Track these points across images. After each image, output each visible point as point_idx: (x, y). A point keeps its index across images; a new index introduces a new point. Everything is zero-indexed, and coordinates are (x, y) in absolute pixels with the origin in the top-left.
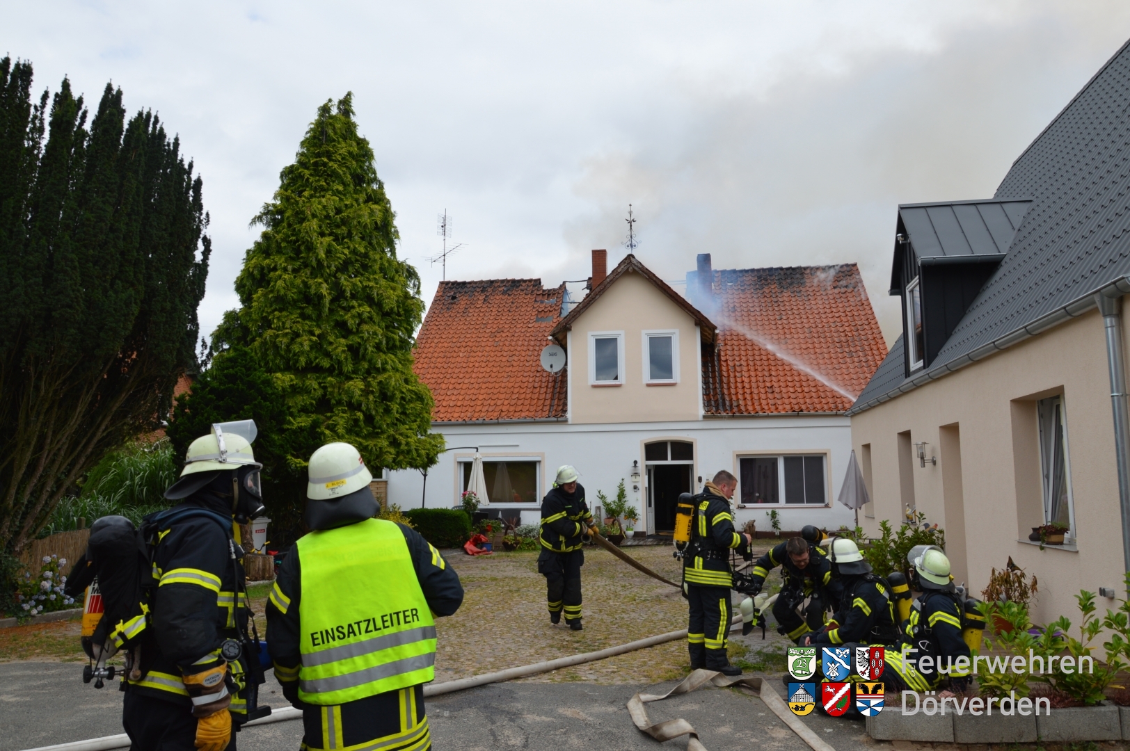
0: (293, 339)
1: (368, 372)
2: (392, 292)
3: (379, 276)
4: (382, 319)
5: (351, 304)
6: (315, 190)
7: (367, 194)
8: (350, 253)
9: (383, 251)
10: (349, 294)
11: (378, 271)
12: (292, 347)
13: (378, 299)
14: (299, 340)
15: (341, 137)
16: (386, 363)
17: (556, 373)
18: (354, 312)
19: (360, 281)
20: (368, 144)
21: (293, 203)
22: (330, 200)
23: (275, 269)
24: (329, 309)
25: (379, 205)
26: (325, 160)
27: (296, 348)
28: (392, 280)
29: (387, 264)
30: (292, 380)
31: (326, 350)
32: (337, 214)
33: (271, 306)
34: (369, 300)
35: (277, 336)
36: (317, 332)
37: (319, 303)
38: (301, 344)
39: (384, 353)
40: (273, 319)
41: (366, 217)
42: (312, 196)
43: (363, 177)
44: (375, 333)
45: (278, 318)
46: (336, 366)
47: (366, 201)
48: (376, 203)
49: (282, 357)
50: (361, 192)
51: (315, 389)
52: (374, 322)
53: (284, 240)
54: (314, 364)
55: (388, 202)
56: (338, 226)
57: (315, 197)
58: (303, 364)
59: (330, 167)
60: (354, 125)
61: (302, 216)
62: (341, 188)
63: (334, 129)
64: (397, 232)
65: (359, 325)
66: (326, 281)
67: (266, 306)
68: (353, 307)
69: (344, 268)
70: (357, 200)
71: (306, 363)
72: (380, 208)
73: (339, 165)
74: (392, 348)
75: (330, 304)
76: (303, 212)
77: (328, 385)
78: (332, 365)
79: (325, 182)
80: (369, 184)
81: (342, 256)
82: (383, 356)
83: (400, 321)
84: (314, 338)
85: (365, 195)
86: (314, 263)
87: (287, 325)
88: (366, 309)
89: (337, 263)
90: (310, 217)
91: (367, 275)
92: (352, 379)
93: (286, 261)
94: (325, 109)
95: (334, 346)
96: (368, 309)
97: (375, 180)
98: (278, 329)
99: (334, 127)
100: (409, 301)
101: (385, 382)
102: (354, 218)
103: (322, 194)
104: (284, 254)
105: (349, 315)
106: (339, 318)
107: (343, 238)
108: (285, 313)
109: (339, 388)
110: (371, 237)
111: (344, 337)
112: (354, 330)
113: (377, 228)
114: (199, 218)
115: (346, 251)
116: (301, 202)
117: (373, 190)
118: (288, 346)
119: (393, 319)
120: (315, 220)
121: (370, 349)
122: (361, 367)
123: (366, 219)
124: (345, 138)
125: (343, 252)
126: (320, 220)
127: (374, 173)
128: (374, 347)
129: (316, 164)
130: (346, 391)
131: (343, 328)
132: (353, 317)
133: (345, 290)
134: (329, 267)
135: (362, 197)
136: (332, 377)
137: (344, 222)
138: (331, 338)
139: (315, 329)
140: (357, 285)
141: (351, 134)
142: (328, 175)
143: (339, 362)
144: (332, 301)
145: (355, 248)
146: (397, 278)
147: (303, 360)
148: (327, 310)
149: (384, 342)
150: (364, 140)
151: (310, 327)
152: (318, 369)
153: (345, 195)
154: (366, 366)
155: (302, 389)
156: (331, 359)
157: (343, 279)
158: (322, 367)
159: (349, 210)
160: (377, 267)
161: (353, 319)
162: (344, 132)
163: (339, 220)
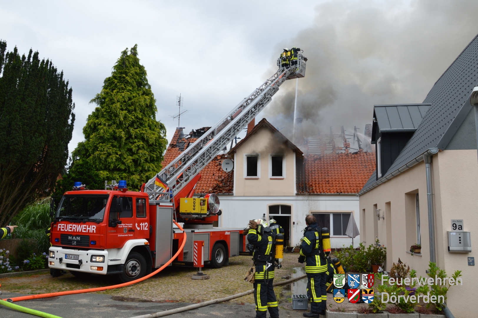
0: (108, 156)
1: (141, 171)
2: (153, 135)
3: (147, 128)
4: (148, 148)
5: (135, 141)
6: (119, 89)
7: (143, 91)
8: (135, 118)
9: (150, 117)
10: (134, 137)
11: (147, 126)
12: (108, 159)
13: (147, 139)
14: (111, 156)
15: (132, 65)
16: (150, 167)
17: (229, 172)
18: (136, 144)
19: (139, 131)
20: (144, 68)
21: (110, 95)
22: (126, 94)
23: (100, 124)
24: (125, 143)
25: (149, 96)
26: (124, 75)
27: (109, 160)
28: (153, 130)
29: (151, 123)
30: (107, 174)
31: (123, 161)
32: (129, 100)
33: (98, 141)
34: (143, 139)
35: (101, 154)
36: (119, 153)
37: (120, 140)
38: (112, 158)
39: (149, 163)
40: (99, 146)
41: (143, 102)
42: (118, 92)
43: (142, 83)
44: (145, 154)
45: (101, 146)
46: (127, 169)
47: (143, 94)
48: (147, 95)
49: (103, 164)
50: (140, 90)
51: (117, 179)
52: (145, 149)
53: (105, 111)
54: (117, 168)
55: (153, 94)
56: (130, 106)
57: (120, 92)
58: (113, 167)
59: (126, 79)
60: (138, 60)
61: (113, 101)
62: (131, 88)
63: (129, 62)
64: (156, 108)
65: (138, 150)
66: (124, 130)
67: (96, 141)
68: (135, 142)
69: (132, 124)
70: (138, 94)
71: (114, 167)
72: (149, 97)
73: (130, 78)
74: (152, 161)
75: (125, 141)
76: (113, 99)
77: (123, 177)
78: (125, 168)
79: (124, 85)
80: (144, 87)
81: (131, 119)
82: (148, 165)
83: (157, 148)
84: (118, 156)
85: (142, 92)
86: (118, 122)
87: (105, 150)
88: (141, 143)
89: (129, 123)
90: (116, 102)
91: (142, 128)
92: (134, 174)
93: (105, 121)
94: (125, 53)
95: (127, 160)
96: (142, 143)
97: (147, 84)
98: (101, 151)
99: (129, 61)
100: (161, 140)
101: (149, 176)
102: (137, 102)
103: (123, 91)
104: (105, 118)
105: (134, 146)
106: (129, 147)
107: (132, 111)
108: (104, 144)
109: (128, 178)
110: (144, 110)
111: (131, 156)
112: (136, 152)
113: (147, 106)
114: (70, 105)
115: (133, 117)
116: (113, 95)
117: (146, 89)
118: (106, 159)
119: (153, 147)
120: (119, 103)
121: (142, 161)
122: (138, 169)
123: (143, 103)
124: (134, 66)
125: (131, 117)
126: (121, 103)
127: (147, 81)
128: (144, 160)
129: (120, 77)
130: (132, 180)
131: (131, 152)
132: (135, 146)
133: (132, 135)
134: (125, 124)
135: (141, 92)
136: (125, 173)
137: (132, 104)
138: (125, 156)
139: (118, 152)
140: (137, 133)
141: (137, 64)
142: (125, 82)
143: (129, 167)
144: (126, 140)
145: (137, 116)
146: (155, 129)
147: (112, 165)
148: (123, 143)
149: (149, 158)
150: (142, 66)
151: (116, 151)
152: (119, 170)
153: (133, 91)
154: (141, 169)
155: (112, 178)
156: (125, 165)
157: (131, 130)
158: (121, 169)
159: (135, 99)
160: (147, 124)
161: (135, 148)
162: (133, 63)
163: (130, 103)
